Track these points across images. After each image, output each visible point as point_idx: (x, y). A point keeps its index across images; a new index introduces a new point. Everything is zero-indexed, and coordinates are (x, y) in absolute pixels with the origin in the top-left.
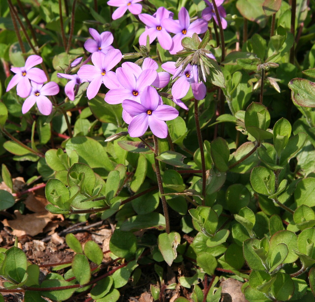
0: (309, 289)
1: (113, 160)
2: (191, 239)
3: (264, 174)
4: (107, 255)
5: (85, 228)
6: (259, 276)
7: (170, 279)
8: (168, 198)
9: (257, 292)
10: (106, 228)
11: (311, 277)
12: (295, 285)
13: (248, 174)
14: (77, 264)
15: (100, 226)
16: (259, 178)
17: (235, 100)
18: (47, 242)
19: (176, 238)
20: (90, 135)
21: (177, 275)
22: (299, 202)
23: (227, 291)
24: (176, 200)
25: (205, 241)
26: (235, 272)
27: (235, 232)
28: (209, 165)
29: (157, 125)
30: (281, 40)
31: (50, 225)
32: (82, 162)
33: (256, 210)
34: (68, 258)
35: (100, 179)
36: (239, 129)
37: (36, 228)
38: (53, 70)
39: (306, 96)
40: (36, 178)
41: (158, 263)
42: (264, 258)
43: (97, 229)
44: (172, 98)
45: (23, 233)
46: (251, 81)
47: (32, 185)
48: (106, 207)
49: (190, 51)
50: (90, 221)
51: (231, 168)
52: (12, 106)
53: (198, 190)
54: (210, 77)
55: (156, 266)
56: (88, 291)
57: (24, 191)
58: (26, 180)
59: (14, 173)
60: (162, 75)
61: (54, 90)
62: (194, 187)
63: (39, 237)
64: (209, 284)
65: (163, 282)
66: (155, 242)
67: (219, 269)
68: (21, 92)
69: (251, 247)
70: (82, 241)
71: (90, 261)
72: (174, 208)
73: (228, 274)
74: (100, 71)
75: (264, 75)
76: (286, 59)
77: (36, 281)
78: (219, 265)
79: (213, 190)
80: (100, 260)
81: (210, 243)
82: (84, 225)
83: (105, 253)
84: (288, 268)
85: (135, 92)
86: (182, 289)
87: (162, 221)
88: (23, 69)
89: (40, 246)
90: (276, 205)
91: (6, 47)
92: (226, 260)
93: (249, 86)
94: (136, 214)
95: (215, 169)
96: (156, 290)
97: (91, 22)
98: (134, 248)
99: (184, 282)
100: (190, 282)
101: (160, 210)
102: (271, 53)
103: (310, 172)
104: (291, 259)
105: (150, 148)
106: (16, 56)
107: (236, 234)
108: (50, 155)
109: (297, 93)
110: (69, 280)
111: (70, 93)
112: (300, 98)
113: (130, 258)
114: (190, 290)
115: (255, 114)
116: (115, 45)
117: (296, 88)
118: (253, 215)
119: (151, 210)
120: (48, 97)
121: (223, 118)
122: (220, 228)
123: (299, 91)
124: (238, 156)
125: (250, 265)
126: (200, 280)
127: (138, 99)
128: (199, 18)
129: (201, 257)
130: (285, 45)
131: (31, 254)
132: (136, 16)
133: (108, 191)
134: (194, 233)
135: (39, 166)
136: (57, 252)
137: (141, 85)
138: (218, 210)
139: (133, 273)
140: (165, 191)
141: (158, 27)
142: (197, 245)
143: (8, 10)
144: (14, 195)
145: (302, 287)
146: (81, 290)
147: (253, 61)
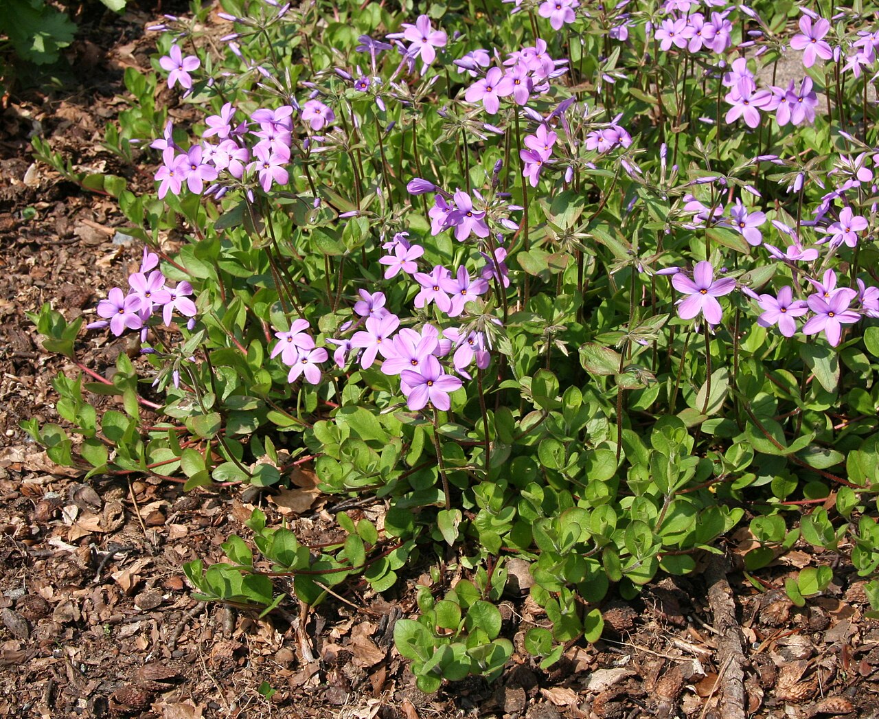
0: (603, 569)
1: (387, 431)
2: (473, 515)
3: (554, 446)
4: (381, 534)
5: (356, 504)
6: (550, 557)
7: (450, 559)
8: (448, 472)
9: (546, 574)
10: (379, 503)
11: (605, 558)
12: (587, 565)
13: (535, 446)
14: (351, 544)
15: (373, 501)
16: (547, 451)
17: (519, 363)
18: (315, 520)
19: (456, 516)
20: (360, 403)
21: (458, 555)
22: (591, 476)
23: (512, 572)
24: (456, 475)
25: (489, 519)
26: (521, 551)
27: (521, 508)
28: (492, 436)
29: (438, 397)
30: (569, 299)
31: (318, 500)
32: (354, 436)
33: (544, 484)
34: (340, 537)
35: (374, 452)
36: (524, 396)
37: (303, 505)
38: (319, 332)
39: (598, 362)
40: (301, 449)
41: (437, 542)
42: (555, 539)
43: (369, 504)
44: (454, 367)
45: (289, 510)
46: (536, 344)
47: (297, 458)
48: (381, 484)
49: (473, 316)
50: (362, 496)
51: (516, 440)
52: (275, 373)
53: (480, 463)
54: (496, 344)
55: (435, 545)
56: (362, 573)
57: (289, 465)
58: (290, 452)
59: (278, 445)
60: (443, 342)
61: (322, 357)
62: (476, 460)
63: (307, 514)
64: (493, 564)
65: (443, 562)
66: (434, 520)
67: (504, 548)
68: (286, 360)
69: (541, 526)
70: (353, 518)
71: (364, 541)
72: (454, 483)
73: (513, 554)
74: (375, 338)
75: (550, 337)
76: (573, 319)
77: (306, 564)
78: (504, 544)
79: (497, 464)
80: (374, 539)
81: (494, 522)
82: (356, 501)
83: (379, 531)
84: (580, 547)
85: (414, 361)
86: (464, 569)
87: (442, 497)
88: (288, 334)
89: (308, 524)
90: (566, 479)
91: (267, 306)
92: (512, 538)
93: (534, 350)
94: (412, 490)
95: (499, 441)
96: (436, 572)
97: (360, 281)
98: (411, 527)
99: (465, 563)
100: (473, 563)
101: (439, 485)
102: (556, 314)
103: (600, 441)
104: (584, 538)
105: (428, 420)
106: (278, 317)
107: (523, 510)
108: (319, 427)
109: (587, 359)
110: (341, 562)
111: (339, 359)
112: (591, 364)
113: (406, 538)
114: (473, 571)
115: (543, 381)
116: (388, 306)
117: (588, 354)
118: (541, 490)
119: (430, 486)
120: (316, 364)
121: (506, 384)
122: (505, 505)
123: (590, 356)
124: (524, 426)
125: (539, 546)
126: (483, 560)
127: (417, 369)
128: (479, 276)
129: (484, 535)
130: (572, 305)
131: (299, 533)
132: (411, 276)
133: (383, 466)
134: (476, 510)
135: (305, 437)
136: (327, 530)
137: (420, 354)
138: (503, 485)
139: (410, 554)
140: (444, 465)
141: (435, 287)
142: (480, 522)
143: (268, 264)
144: (279, 468)
145: (595, 567)
146: (354, 572)
147: (540, 324)
